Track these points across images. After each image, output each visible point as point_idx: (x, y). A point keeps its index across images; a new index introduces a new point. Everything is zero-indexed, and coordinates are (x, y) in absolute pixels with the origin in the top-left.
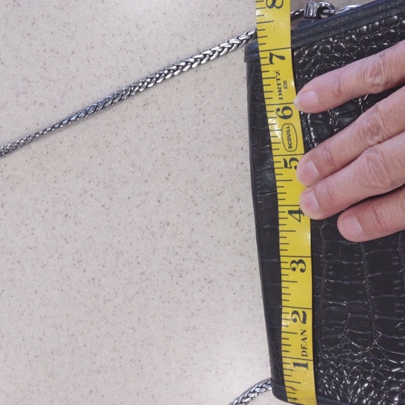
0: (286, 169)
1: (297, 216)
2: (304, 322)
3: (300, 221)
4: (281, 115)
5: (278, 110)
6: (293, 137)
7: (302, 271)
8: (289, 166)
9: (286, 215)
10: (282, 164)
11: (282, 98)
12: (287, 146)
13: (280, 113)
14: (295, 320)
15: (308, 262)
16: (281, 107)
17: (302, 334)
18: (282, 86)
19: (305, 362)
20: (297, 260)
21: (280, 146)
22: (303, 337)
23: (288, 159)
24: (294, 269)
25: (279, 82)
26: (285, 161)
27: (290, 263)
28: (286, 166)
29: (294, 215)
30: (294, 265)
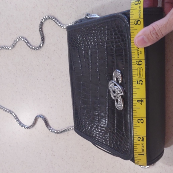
0: (138, 84)
1: (140, 102)
2: (143, 141)
3: (141, 104)
4: (138, 64)
5: (137, 62)
6: (141, 72)
7: (142, 123)
8: (139, 83)
9: (136, 102)
10: (136, 83)
11: (139, 58)
12: (139, 75)
13: (137, 63)
14: (139, 140)
15: (145, 120)
16: (138, 61)
17: (142, 145)
18: (139, 53)
19: (143, 154)
20: (140, 119)
21: (136, 76)
22: (142, 146)
23: (138, 80)
24: (139, 122)
25: (138, 51)
26: (137, 81)
27: (137, 120)
28: (137, 83)
29: (139, 102)
30: (139, 121)
